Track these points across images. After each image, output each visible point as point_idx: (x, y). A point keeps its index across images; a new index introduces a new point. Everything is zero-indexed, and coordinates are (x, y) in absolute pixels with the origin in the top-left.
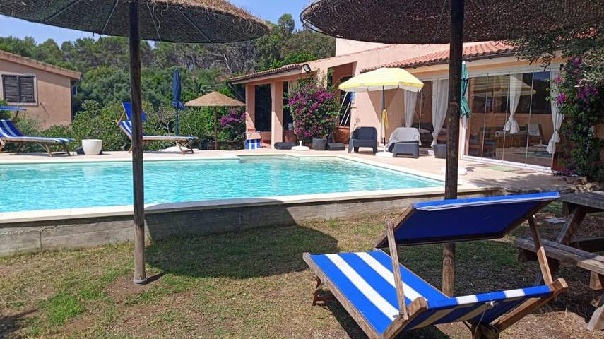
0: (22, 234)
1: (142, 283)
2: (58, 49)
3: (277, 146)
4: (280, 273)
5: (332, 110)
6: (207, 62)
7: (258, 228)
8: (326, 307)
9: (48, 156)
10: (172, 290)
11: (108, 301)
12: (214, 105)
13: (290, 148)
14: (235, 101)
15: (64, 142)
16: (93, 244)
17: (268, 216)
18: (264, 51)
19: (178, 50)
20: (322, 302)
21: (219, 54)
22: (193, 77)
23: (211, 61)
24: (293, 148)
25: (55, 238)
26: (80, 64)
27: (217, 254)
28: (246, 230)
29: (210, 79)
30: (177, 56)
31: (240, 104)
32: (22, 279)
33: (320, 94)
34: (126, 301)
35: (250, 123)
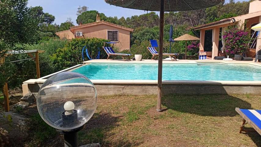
0: (117, 88)
1: (160, 111)
2: (125, 20)
3: (215, 58)
4: (222, 116)
5: (246, 40)
6: (182, 22)
7: (208, 94)
8: (247, 135)
9: (123, 60)
10: (172, 116)
11: (148, 116)
12: (186, 40)
13: (222, 59)
14: (196, 38)
15: (129, 55)
16: (140, 94)
17: (214, 90)
18: (209, 15)
19: (170, 17)
20: (245, 132)
21: (187, 18)
22: (175, 29)
23: (184, 21)
24: (224, 59)
25: (128, 90)
26: (132, 26)
27: (190, 104)
28: (202, 95)
29: (183, 29)
30: (169, 20)
31: (198, 39)
32: (117, 104)
33: (240, 32)
34: (154, 117)
35: (201, 48)
